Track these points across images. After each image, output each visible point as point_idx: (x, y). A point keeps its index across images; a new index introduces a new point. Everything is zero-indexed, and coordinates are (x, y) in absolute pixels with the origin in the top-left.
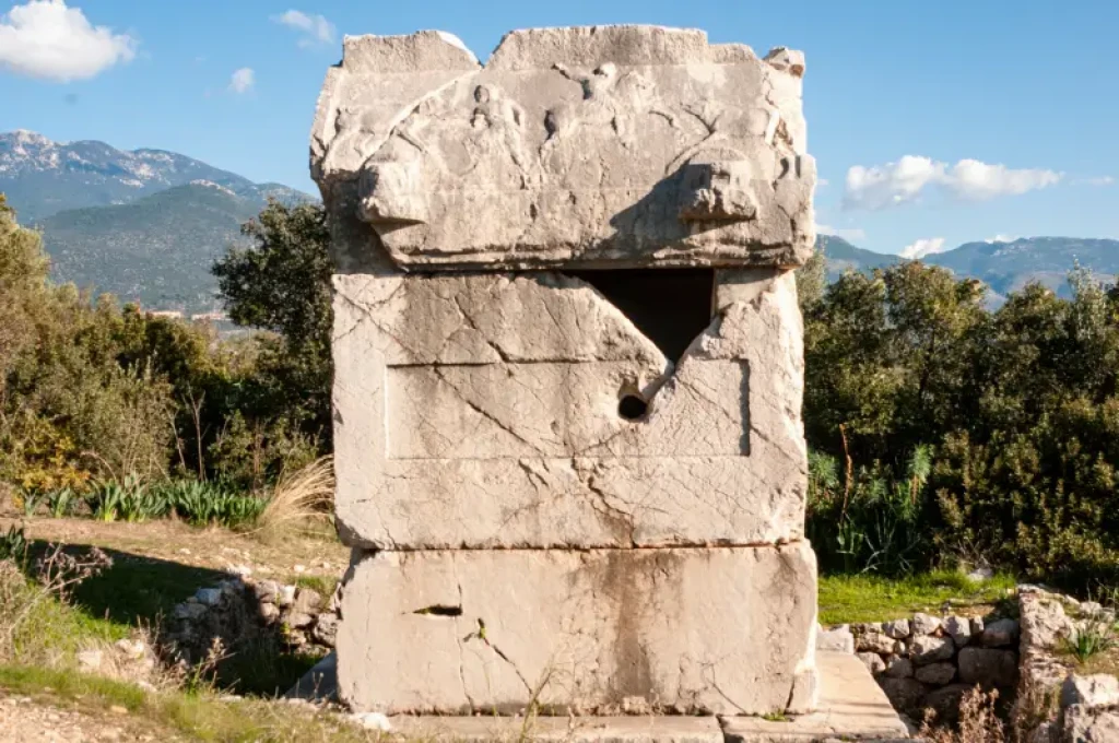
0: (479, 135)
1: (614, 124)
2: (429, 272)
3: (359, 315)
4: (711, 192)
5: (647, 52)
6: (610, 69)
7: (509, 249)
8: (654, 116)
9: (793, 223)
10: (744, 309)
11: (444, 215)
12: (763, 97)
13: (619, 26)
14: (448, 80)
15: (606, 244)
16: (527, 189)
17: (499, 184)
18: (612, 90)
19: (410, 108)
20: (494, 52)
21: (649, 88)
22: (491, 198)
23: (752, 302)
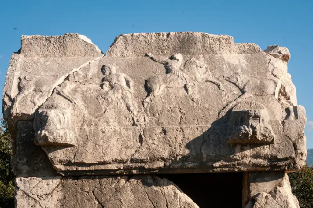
0: (107, 93)
1: (185, 87)
2: (76, 176)
3: (32, 203)
4: (250, 127)
5: (200, 47)
6: (179, 56)
7: (126, 162)
8: (209, 83)
9: (295, 145)
10: (267, 197)
11: (87, 141)
12: (270, 73)
13: (183, 32)
14: (84, 62)
15: (185, 159)
16: (137, 126)
17: (120, 123)
18: (182, 68)
19: (63, 77)
20: (111, 46)
21: (204, 67)
22: (115, 131)
23: (270, 193)
